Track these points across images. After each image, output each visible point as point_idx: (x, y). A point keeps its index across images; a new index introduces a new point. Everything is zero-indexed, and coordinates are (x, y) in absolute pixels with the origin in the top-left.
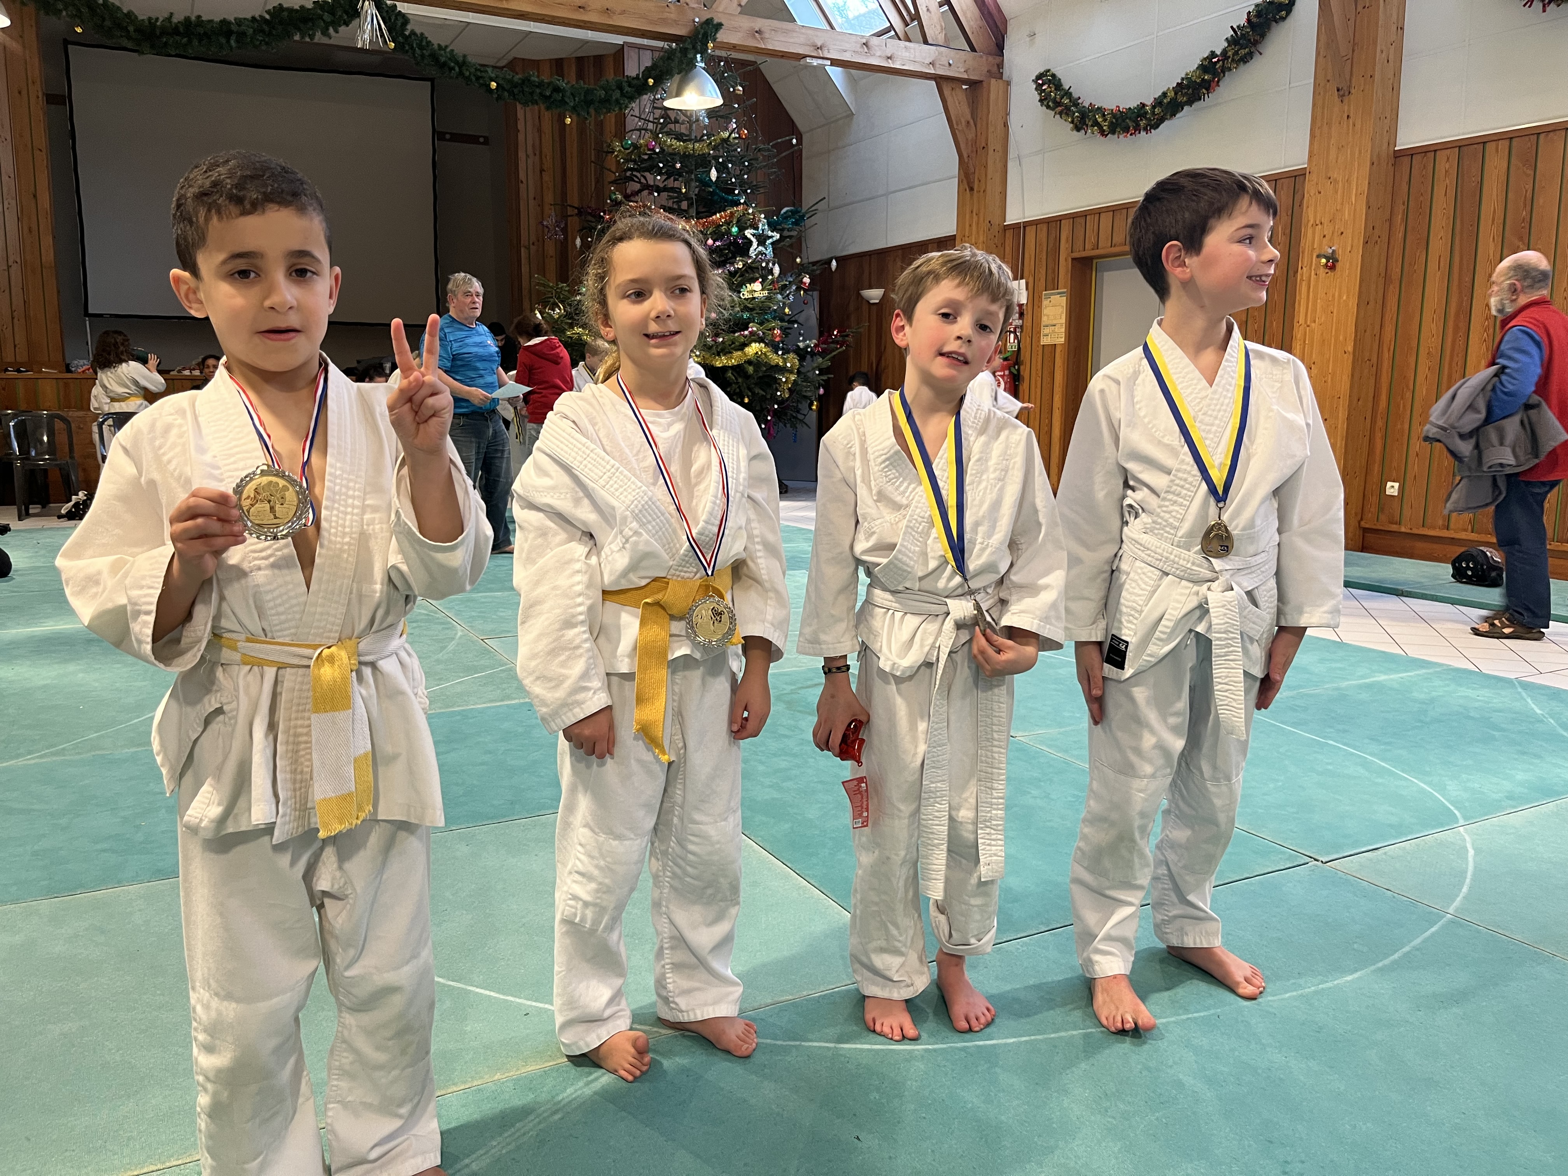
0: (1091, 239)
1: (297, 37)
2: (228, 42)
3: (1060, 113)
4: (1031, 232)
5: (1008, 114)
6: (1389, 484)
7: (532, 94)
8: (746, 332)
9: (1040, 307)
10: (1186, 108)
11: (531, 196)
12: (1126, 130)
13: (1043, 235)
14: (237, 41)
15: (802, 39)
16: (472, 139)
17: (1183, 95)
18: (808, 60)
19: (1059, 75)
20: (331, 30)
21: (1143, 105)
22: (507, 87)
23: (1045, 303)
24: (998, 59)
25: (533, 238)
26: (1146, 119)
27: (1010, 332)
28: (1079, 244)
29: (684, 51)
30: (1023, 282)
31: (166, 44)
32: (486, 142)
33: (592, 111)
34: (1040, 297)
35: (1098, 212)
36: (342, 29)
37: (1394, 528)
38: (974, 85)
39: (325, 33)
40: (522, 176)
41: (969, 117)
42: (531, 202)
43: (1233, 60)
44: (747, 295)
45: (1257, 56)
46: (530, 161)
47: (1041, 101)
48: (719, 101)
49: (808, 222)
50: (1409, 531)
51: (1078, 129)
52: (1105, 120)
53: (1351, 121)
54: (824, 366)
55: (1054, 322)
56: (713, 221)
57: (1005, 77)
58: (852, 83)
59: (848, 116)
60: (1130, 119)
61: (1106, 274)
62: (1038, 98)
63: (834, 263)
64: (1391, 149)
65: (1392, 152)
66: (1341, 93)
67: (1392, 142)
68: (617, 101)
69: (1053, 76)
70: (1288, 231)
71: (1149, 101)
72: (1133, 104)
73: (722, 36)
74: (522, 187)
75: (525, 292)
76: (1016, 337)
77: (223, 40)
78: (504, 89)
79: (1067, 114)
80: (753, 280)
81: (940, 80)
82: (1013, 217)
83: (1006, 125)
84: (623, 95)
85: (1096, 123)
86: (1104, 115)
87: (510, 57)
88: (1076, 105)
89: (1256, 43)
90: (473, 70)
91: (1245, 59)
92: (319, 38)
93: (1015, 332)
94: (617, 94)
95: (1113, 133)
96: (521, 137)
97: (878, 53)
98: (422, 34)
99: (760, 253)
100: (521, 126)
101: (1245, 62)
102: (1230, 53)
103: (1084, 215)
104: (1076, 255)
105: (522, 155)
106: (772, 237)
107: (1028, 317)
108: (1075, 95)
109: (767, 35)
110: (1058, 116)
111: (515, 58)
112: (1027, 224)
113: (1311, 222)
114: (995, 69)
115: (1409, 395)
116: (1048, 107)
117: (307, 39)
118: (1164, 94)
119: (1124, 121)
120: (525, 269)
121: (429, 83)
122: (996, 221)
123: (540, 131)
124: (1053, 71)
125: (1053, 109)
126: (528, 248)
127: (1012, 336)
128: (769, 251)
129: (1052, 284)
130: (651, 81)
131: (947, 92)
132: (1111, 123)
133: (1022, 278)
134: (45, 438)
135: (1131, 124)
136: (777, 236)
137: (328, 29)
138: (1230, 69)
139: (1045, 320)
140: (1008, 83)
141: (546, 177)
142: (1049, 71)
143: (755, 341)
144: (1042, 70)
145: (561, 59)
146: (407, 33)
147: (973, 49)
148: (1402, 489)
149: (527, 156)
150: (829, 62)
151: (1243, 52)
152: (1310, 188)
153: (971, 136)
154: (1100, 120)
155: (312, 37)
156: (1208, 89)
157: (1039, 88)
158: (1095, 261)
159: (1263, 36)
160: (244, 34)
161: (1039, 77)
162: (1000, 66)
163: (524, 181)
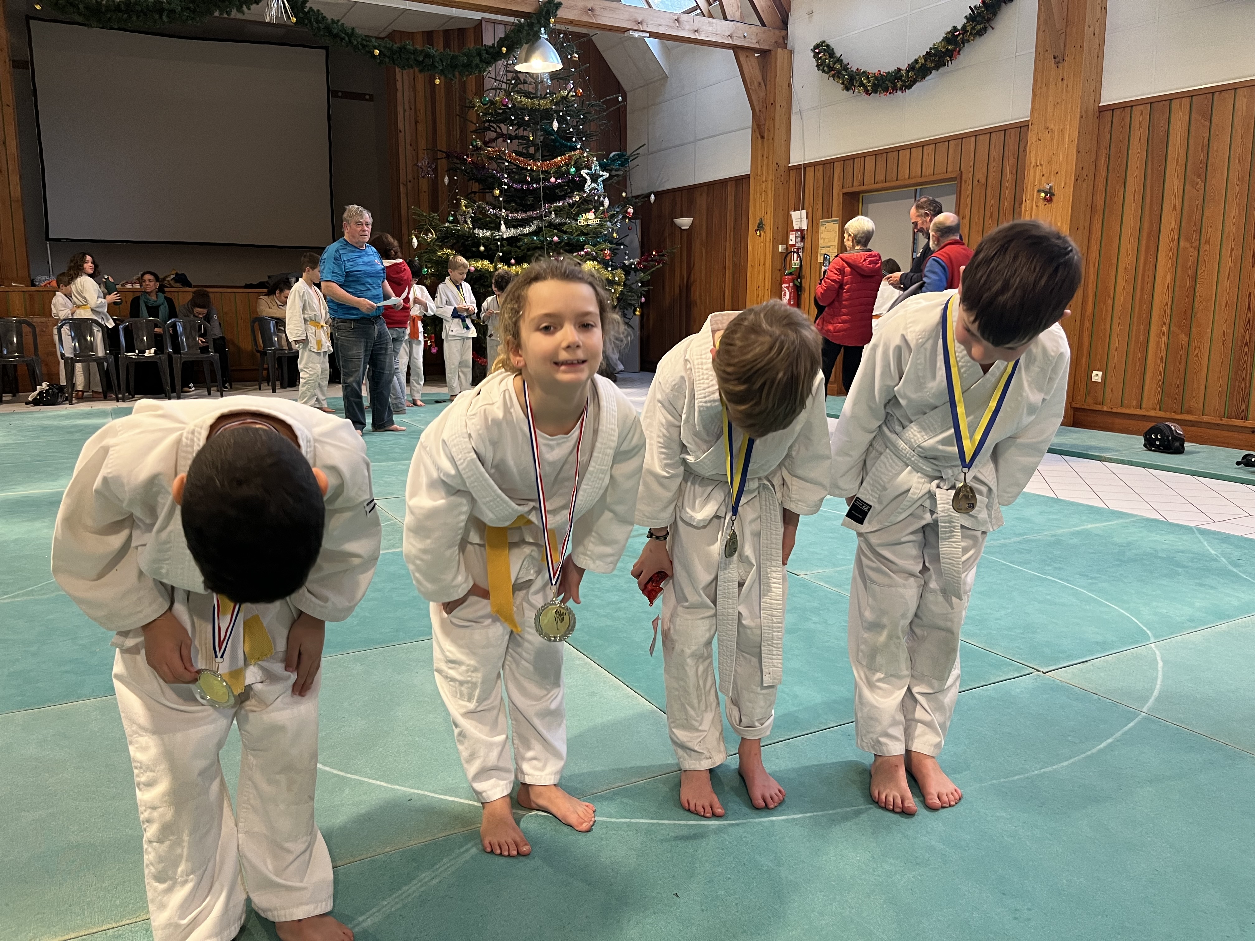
0: (858, 177)
1: (217, 14)
2: (161, 17)
3: (833, 76)
4: (810, 172)
5: (791, 77)
6: (1095, 373)
7: (408, 59)
8: (582, 253)
9: (818, 232)
10: (933, 72)
11: (408, 142)
12: (886, 90)
13: (820, 174)
14: (168, 17)
15: (626, 16)
16: (360, 97)
17: (931, 62)
18: (631, 33)
19: (832, 45)
20: (245, 8)
21: (899, 70)
22: (388, 54)
23: (822, 229)
24: (784, 32)
25: (410, 177)
26: (902, 80)
27: (794, 252)
28: (848, 182)
29: (531, 25)
30: (804, 212)
31: (110, 19)
32: (371, 99)
33: (457, 74)
34: (818, 224)
35: (864, 156)
36: (253, 7)
37: (1098, 408)
38: (765, 53)
39: (240, 10)
40: (400, 126)
41: (760, 79)
42: (409, 148)
43: (971, 34)
44: (583, 223)
45: (990, 30)
46: (407, 114)
47: (817, 66)
48: (560, 66)
49: (632, 164)
50: (1110, 410)
51: (847, 89)
52: (869, 82)
53: (1065, 82)
54: (645, 280)
55: (829, 244)
56: (555, 163)
57: (789, 47)
58: (667, 51)
59: (662, 79)
60: (889, 81)
61: (870, 205)
62: (816, 64)
63: (653, 197)
64: (1097, 105)
65: (1097, 108)
66: (1057, 60)
67: (1097, 99)
68: (477, 65)
69: (828, 46)
70: (1015, 171)
71: (904, 67)
72: (891, 69)
73: (561, 13)
74: (401, 135)
75: (404, 221)
76: (798, 256)
77: (157, 17)
78: (385, 55)
79: (839, 77)
80: (588, 211)
81: (736, 49)
82: (796, 159)
83: (790, 86)
84: (482, 60)
85: (862, 84)
86: (868, 78)
87: (390, 30)
88: (846, 69)
89: (989, 20)
90: (359, 40)
91: (981, 33)
92: (234, 14)
93: (797, 252)
94: (477, 60)
95: (876, 93)
96: (399, 94)
97: (687, 27)
98: (318, 11)
99: (594, 189)
100: (399, 85)
101: (981, 35)
102: (969, 28)
103: (853, 158)
104: (845, 190)
105: (400, 110)
106: (602, 176)
107: (808, 240)
108: (845, 62)
109: (597, 13)
110: (831, 79)
111: (394, 31)
112: (807, 166)
113: (1033, 164)
114: (781, 41)
115: (1110, 302)
116: (824, 71)
117: (225, 15)
118: (916, 61)
119: (884, 82)
120: (403, 202)
121: (324, 51)
122: (782, 163)
123: (415, 90)
124: (828, 42)
125: (828, 73)
126: (406, 185)
127: (795, 255)
128: (601, 187)
129: (827, 214)
130: (504, 50)
131: (742, 59)
132: (874, 84)
133: (803, 209)
134: (15, 340)
135: (890, 85)
136: (606, 175)
137: (242, 7)
138: (968, 41)
139: (821, 243)
140: (791, 52)
141: (420, 127)
142: (824, 42)
143: (590, 260)
144: (818, 42)
145: (432, 32)
146: (306, 10)
147: (763, 24)
148: (1104, 377)
149: (405, 111)
150: (648, 35)
151: (979, 27)
152: (1032, 137)
153: (762, 94)
154: (865, 82)
155: (229, 13)
156: (951, 57)
157: (816, 56)
158: (861, 195)
159: (995, 14)
160: (173, 11)
161: (817, 46)
162: (785, 38)
163: (402, 130)
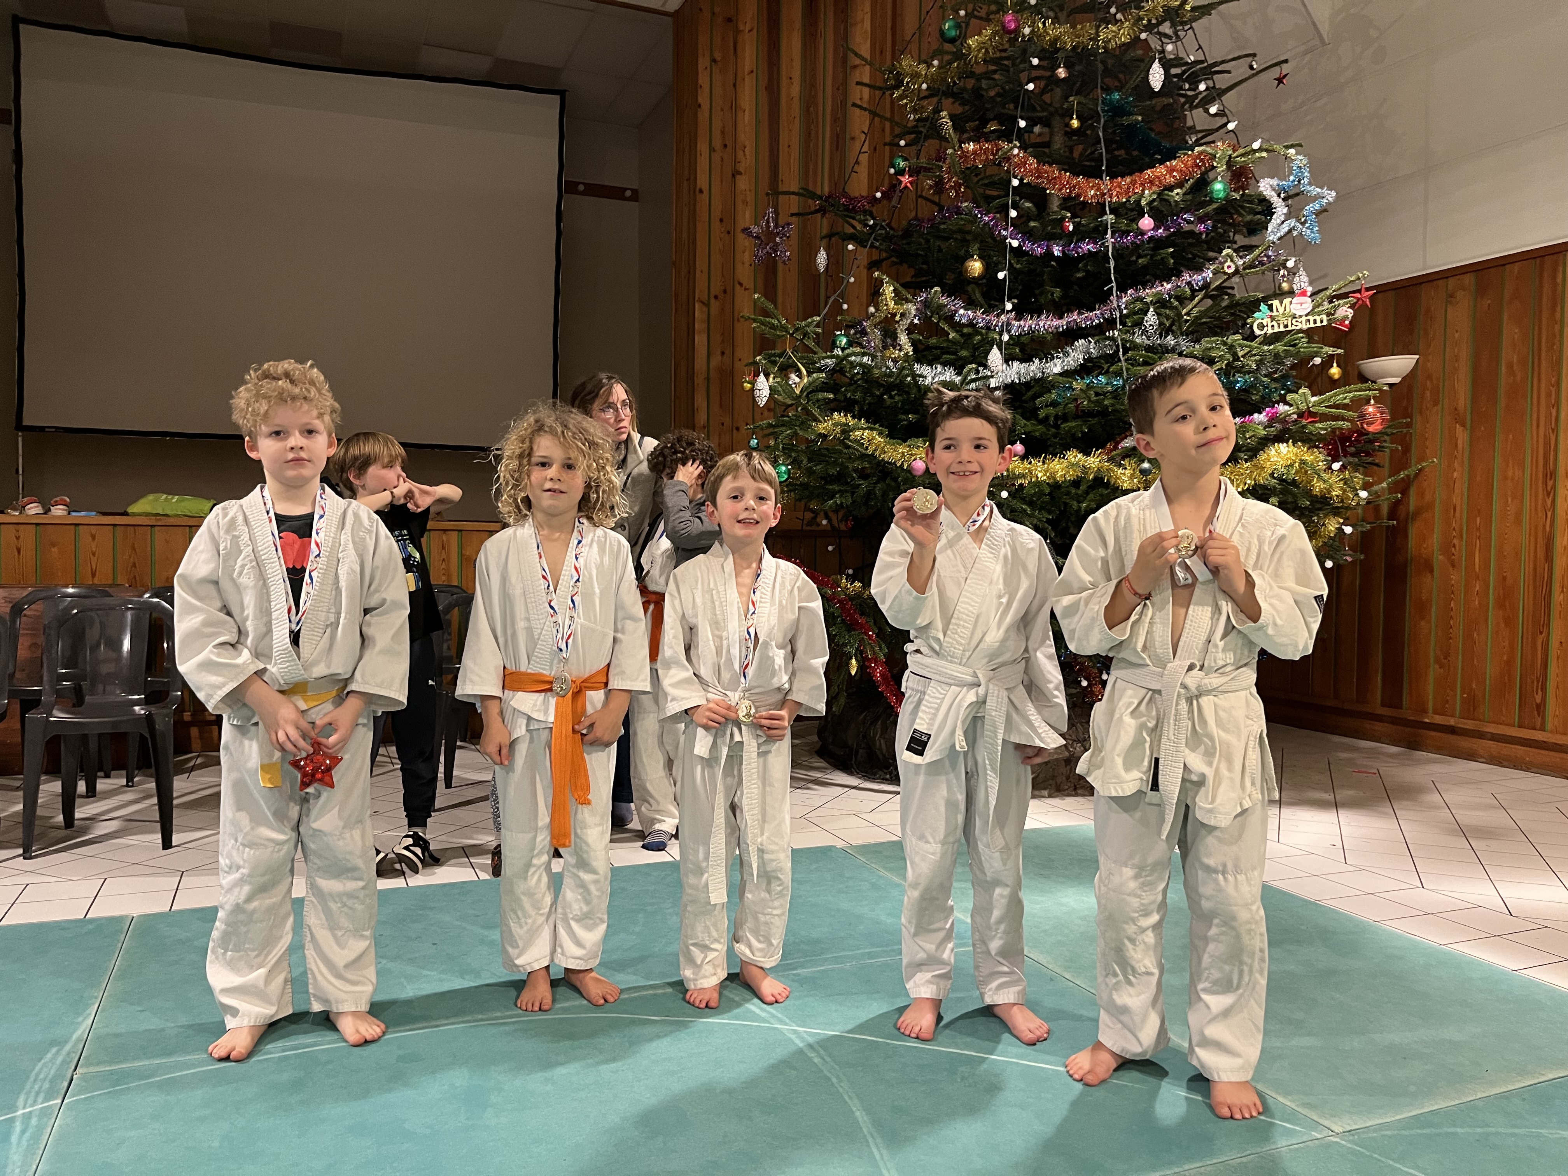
11: (716, 213)
16: (616, 193)
25: (716, 289)
40: (702, 181)
42: (716, 227)
74: (702, 200)
96: (702, 116)
99: (1292, 234)
100: (703, 98)
105: (702, 147)
106: (1318, 198)
120: (700, 339)
121: (558, 98)
136: (1330, 196)
163: (705, 188)
